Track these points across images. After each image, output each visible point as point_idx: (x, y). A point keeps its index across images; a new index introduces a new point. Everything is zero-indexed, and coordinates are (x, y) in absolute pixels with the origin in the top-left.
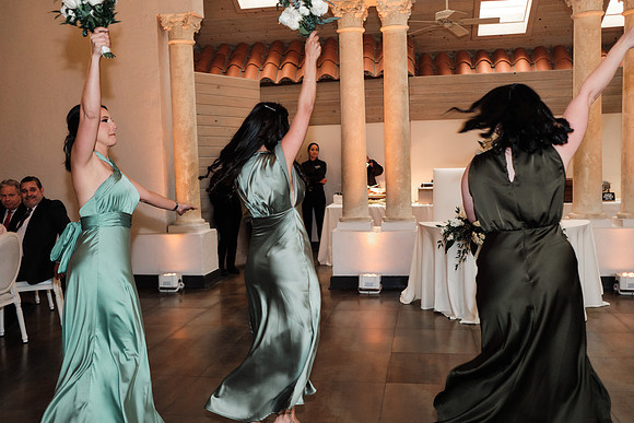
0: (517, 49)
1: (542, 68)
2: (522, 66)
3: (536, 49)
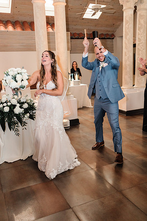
0: (8, 21)
1: (19, 30)
2: (10, 28)
3: (16, 21)
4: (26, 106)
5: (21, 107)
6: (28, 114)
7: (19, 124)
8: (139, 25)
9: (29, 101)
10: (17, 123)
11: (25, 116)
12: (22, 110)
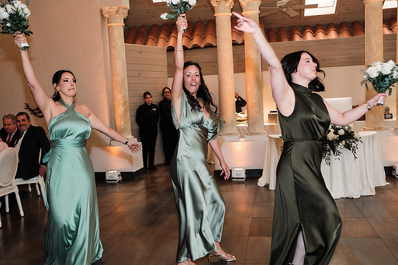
0: (329, 24)
1: (345, 35)
2: (333, 35)
3: (342, 23)
4: (342, 132)
5: (336, 133)
6: (344, 142)
7: (332, 152)
9: (347, 128)
10: (329, 151)
11: (340, 144)
12: (336, 137)
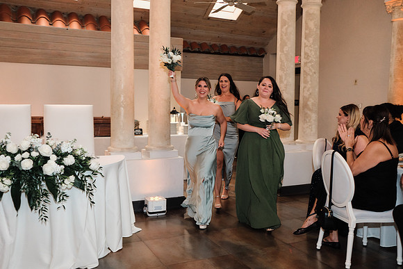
0: (71, 13)
1: (90, 29)
2: (75, 25)
3: (86, 15)
5: (59, 162)
6: (72, 178)
8: (306, 29)
11: (66, 181)
